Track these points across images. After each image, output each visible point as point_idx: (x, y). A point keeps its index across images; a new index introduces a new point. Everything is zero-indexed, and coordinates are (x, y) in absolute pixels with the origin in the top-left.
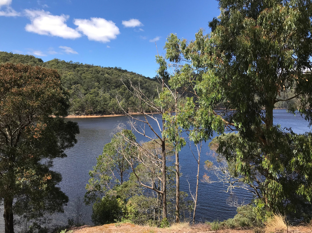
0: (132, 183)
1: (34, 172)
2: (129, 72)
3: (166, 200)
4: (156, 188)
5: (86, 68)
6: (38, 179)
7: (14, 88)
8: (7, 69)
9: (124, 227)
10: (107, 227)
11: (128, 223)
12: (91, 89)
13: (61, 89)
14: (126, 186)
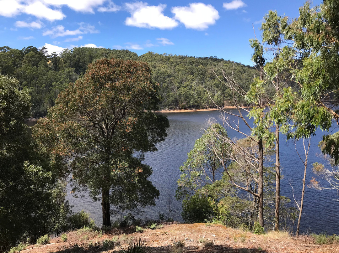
0: (225, 183)
1: (126, 165)
2: (226, 62)
3: (263, 204)
4: (252, 190)
5: (179, 60)
6: (130, 171)
7: (108, 83)
8: (102, 64)
9: (214, 228)
10: (196, 226)
11: (219, 224)
12: (185, 82)
13: (151, 82)
14: (218, 185)
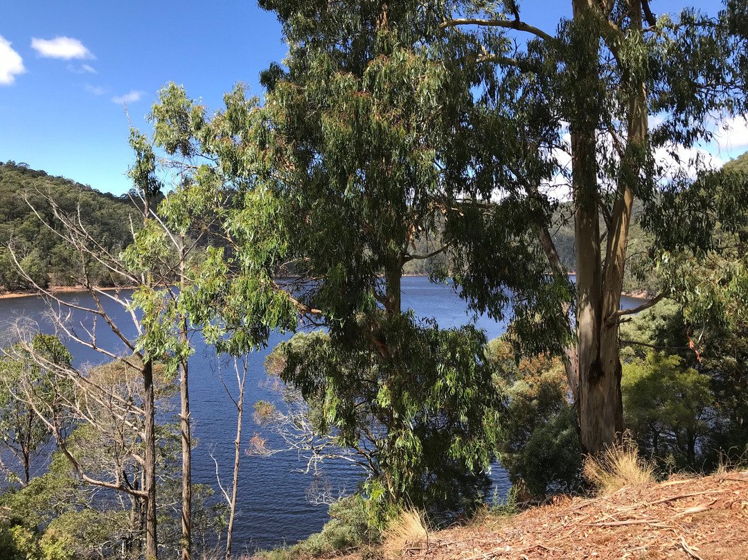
0: (57, 479)
2: (52, 178)
3: (154, 511)
4: (129, 484)
14: (40, 489)
